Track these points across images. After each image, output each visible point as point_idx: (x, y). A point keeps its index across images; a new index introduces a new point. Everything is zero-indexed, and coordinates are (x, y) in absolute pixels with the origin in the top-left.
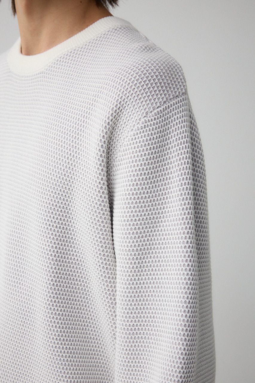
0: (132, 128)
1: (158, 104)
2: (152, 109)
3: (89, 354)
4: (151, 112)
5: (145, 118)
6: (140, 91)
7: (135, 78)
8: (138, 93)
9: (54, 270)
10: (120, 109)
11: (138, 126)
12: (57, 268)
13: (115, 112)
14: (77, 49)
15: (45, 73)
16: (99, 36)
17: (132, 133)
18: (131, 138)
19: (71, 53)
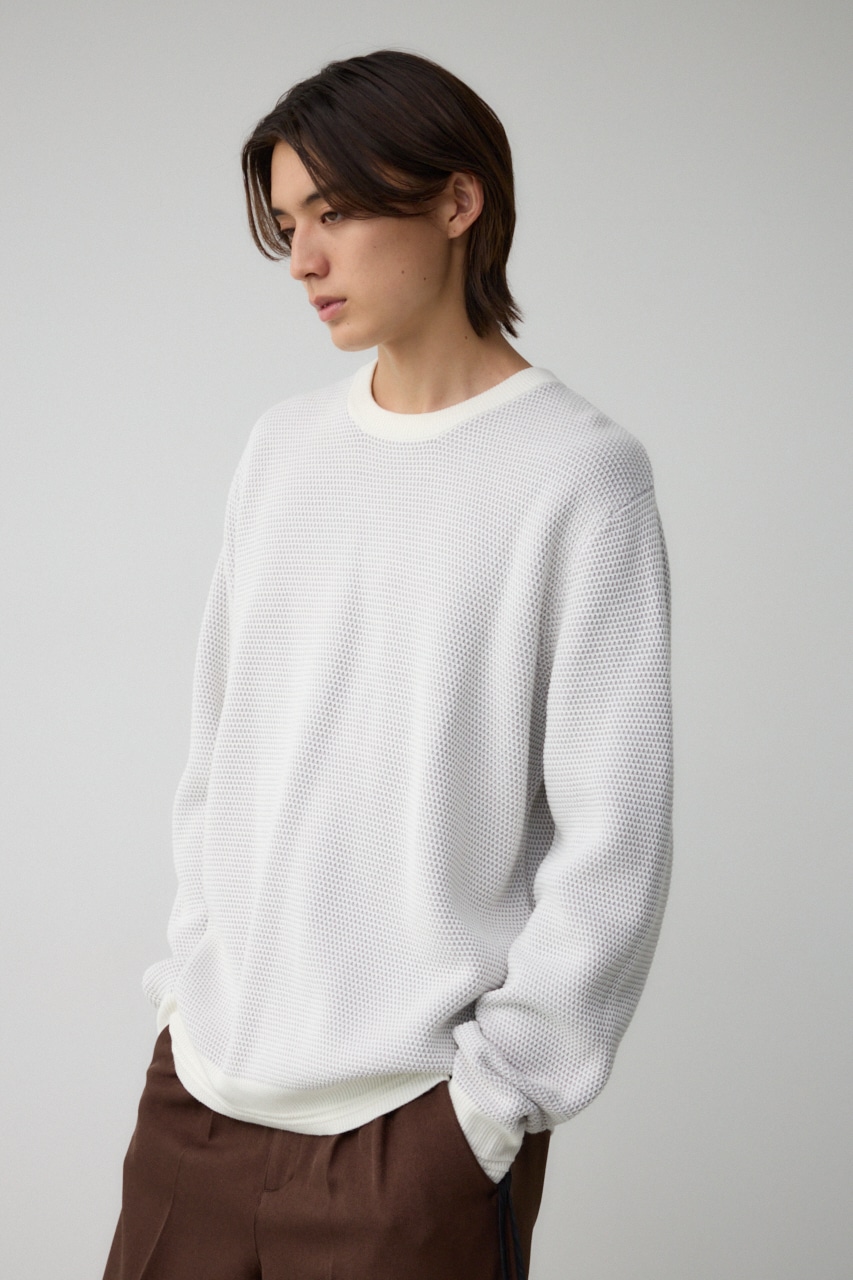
0: (592, 531)
4: (617, 511)
5: (610, 519)
6: (602, 485)
8: (599, 486)
11: (601, 528)
14: (492, 414)
15: (440, 443)
16: (523, 397)
17: (593, 538)
18: (591, 544)
19: (483, 418)
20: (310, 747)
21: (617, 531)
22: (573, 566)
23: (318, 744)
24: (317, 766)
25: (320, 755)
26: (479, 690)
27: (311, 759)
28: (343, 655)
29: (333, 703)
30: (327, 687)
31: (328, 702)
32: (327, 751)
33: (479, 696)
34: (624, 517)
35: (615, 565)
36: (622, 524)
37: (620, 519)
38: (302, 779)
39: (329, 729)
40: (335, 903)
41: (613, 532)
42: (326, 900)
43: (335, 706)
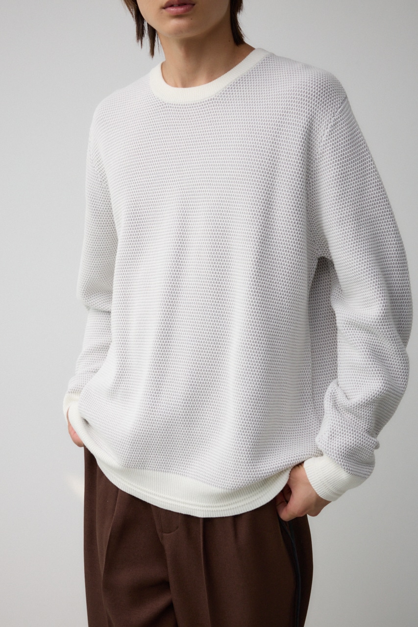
0: (326, 127)
1: (339, 105)
2: (336, 110)
3: (283, 321)
4: (336, 112)
5: (334, 118)
6: (324, 99)
7: (317, 90)
8: (323, 101)
9: (258, 250)
10: (312, 116)
11: (331, 124)
12: (261, 248)
13: (309, 118)
14: (244, 77)
15: (216, 99)
16: (258, 64)
17: (328, 130)
18: (328, 134)
19: (239, 80)
20: (171, 285)
21: (340, 123)
22: (319, 149)
23: (175, 282)
24: (177, 295)
25: (177, 289)
26: (273, 234)
27: (173, 292)
28: (180, 229)
29: (180, 257)
30: (175, 249)
31: (177, 257)
32: (181, 285)
33: (274, 238)
34: (341, 115)
35: (344, 142)
36: (341, 118)
37: (339, 116)
38: (169, 304)
39: (180, 273)
40: (201, 373)
41: (338, 124)
42: (196, 372)
43: (181, 259)
